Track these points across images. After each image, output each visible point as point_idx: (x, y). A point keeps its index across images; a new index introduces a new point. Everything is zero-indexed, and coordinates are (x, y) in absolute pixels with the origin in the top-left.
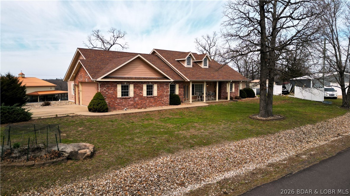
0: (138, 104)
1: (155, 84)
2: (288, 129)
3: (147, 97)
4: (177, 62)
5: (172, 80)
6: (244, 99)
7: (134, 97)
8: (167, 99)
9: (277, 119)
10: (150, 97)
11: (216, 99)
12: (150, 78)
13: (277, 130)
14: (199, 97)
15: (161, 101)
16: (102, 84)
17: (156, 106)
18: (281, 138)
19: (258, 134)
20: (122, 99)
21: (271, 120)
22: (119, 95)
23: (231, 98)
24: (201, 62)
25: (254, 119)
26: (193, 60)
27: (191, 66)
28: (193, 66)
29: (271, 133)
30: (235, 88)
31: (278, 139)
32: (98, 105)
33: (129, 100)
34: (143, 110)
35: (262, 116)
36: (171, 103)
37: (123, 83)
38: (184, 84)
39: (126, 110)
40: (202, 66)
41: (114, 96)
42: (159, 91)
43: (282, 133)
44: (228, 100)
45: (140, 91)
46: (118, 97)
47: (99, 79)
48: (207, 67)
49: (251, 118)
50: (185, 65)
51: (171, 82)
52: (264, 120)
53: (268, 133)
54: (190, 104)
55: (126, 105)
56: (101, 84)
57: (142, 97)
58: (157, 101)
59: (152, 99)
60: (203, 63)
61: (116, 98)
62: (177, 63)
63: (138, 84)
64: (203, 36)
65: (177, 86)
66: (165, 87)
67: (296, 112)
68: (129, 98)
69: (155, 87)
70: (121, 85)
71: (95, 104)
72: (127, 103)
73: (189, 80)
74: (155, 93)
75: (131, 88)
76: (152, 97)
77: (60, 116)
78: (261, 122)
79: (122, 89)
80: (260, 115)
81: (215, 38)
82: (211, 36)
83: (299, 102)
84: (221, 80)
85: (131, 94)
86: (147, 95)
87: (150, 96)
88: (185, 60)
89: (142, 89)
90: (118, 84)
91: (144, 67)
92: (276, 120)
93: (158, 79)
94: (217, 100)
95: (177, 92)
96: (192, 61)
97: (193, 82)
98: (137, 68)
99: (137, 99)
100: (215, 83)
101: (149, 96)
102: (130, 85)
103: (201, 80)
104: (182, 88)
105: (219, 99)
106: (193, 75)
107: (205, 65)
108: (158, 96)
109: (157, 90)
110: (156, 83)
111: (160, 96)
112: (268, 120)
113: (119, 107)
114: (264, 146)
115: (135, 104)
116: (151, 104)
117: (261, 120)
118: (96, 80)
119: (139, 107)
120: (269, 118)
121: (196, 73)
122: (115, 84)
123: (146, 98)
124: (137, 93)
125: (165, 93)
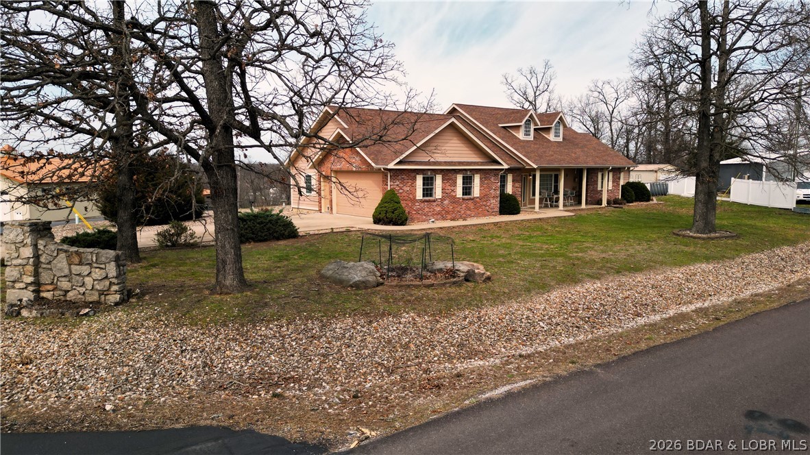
0: (448, 212)
1: (477, 174)
2: (753, 252)
3: (463, 199)
4: (503, 129)
5: (506, 166)
6: (631, 204)
7: (442, 199)
8: (495, 203)
9: (728, 237)
10: (467, 200)
11: (580, 203)
12: (468, 162)
13: (737, 253)
14: (546, 199)
15: (485, 206)
16: (395, 173)
17: (477, 215)
18: (748, 265)
19: (707, 259)
20: (423, 202)
21: (717, 238)
22: (419, 194)
23: (609, 202)
24: (550, 128)
25: (684, 236)
26: (536, 124)
27: (531, 138)
28: (534, 138)
29: (729, 258)
30: (613, 182)
31: (744, 267)
32: (393, 213)
33: (435, 204)
34: (460, 223)
35: (698, 232)
36: (503, 211)
37: (425, 172)
38: (522, 173)
39: (433, 222)
40: (551, 137)
41: (411, 196)
42: (482, 188)
43: (747, 258)
44: (603, 205)
45: (452, 188)
46: (417, 198)
47: (391, 166)
48: (560, 139)
49: (678, 235)
50: (521, 135)
51: (503, 169)
52: (704, 239)
53: (723, 257)
54: (536, 212)
55: (430, 214)
56: (392, 174)
57: (454, 200)
58: (479, 206)
59: (470, 204)
60: (553, 131)
61: (414, 200)
62: (503, 131)
63: (448, 174)
64: (520, 70)
65: (510, 178)
66: (492, 180)
67: (752, 226)
68: (434, 201)
69: (477, 179)
70: (422, 176)
71: (389, 210)
72: (432, 210)
73: (535, 167)
74: (476, 191)
75: (439, 181)
76: (470, 199)
77: (338, 230)
78: (701, 242)
79: (424, 185)
80: (694, 229)
81: (548, 73)
82: (540, 69)
83: (746, 209)
84: (592, 165)
85: (438, 193)
86: (463, 195)
87: (469, 197)
88: (519, 126)
89: (455, 184)
90: (418, 174)
91: (459, 142)
92: (726, 237)
93: (482, 164)
94: (583, 206)
95: (509, 189)
96: (533, 127)
97: (542, 170)
98: (448, 145)
99: (446, 202)
100: (580, 171)
101: (466, 197)
102: (437, 176)
103: (556, 165)
104: (517, 181)
105: (586, 204)
106: (541, 157)
107: (557, 135)
108: (480, 198)
109: (479, 185)
110: (477, 171)
111: (484, 197)
112: (713, 239)
113: (419, 216)
114: (727, 275)
115: (443, 212)
116: (469, 212)
117: (699, 238)
118: (386, 167)
119: (449, 217)
120: (713, 235)
121: (545, 152)
122: (413, 174)
123: (461, 200)
124: (447, 191)
125: (492, 191)
